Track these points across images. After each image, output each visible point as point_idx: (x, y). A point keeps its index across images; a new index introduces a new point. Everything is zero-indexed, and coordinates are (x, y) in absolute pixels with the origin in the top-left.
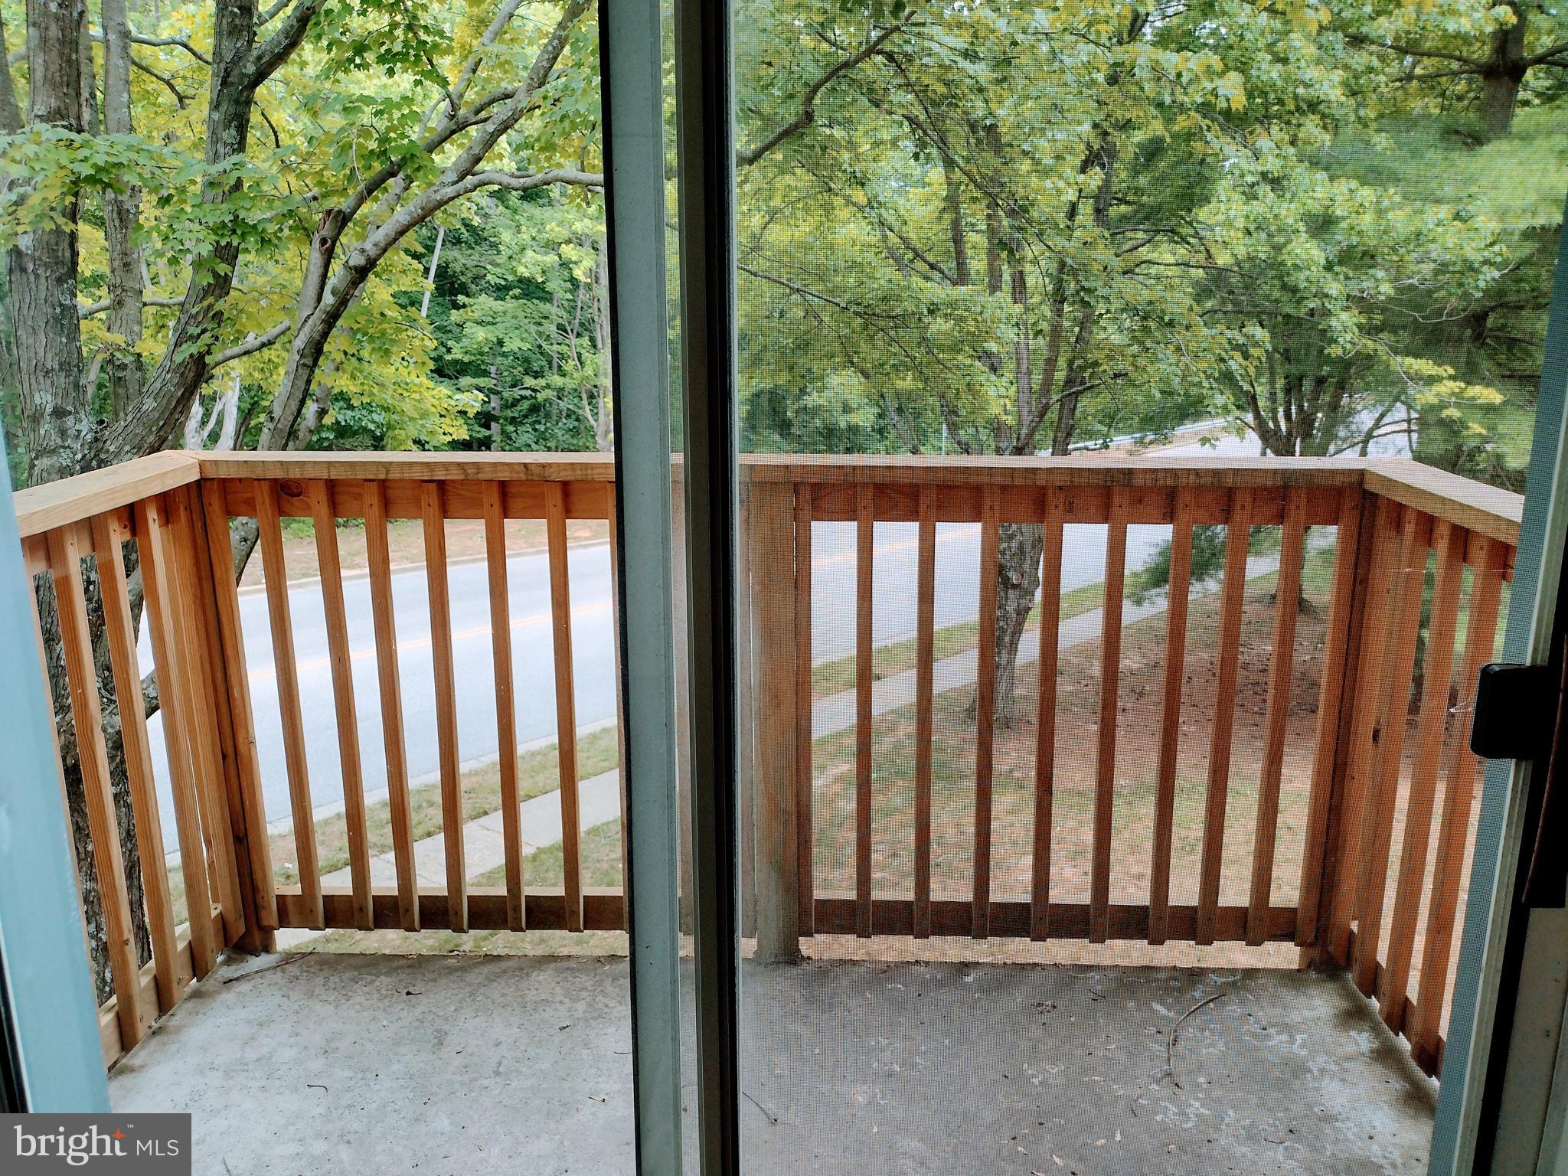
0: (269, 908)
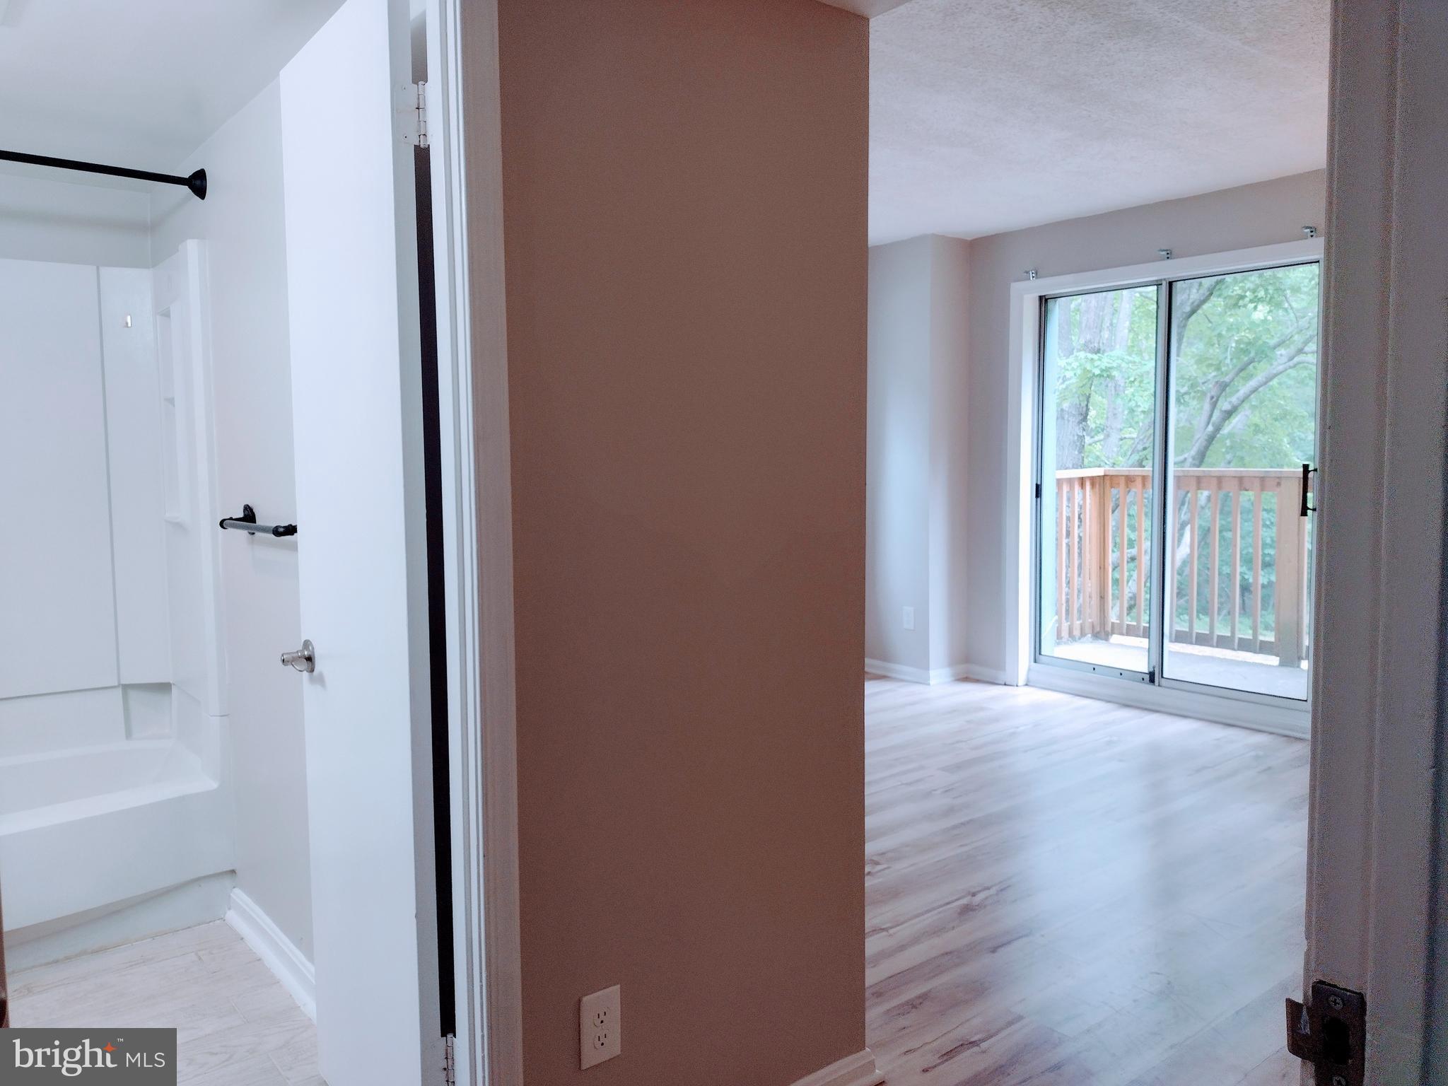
0: (1108, 625)
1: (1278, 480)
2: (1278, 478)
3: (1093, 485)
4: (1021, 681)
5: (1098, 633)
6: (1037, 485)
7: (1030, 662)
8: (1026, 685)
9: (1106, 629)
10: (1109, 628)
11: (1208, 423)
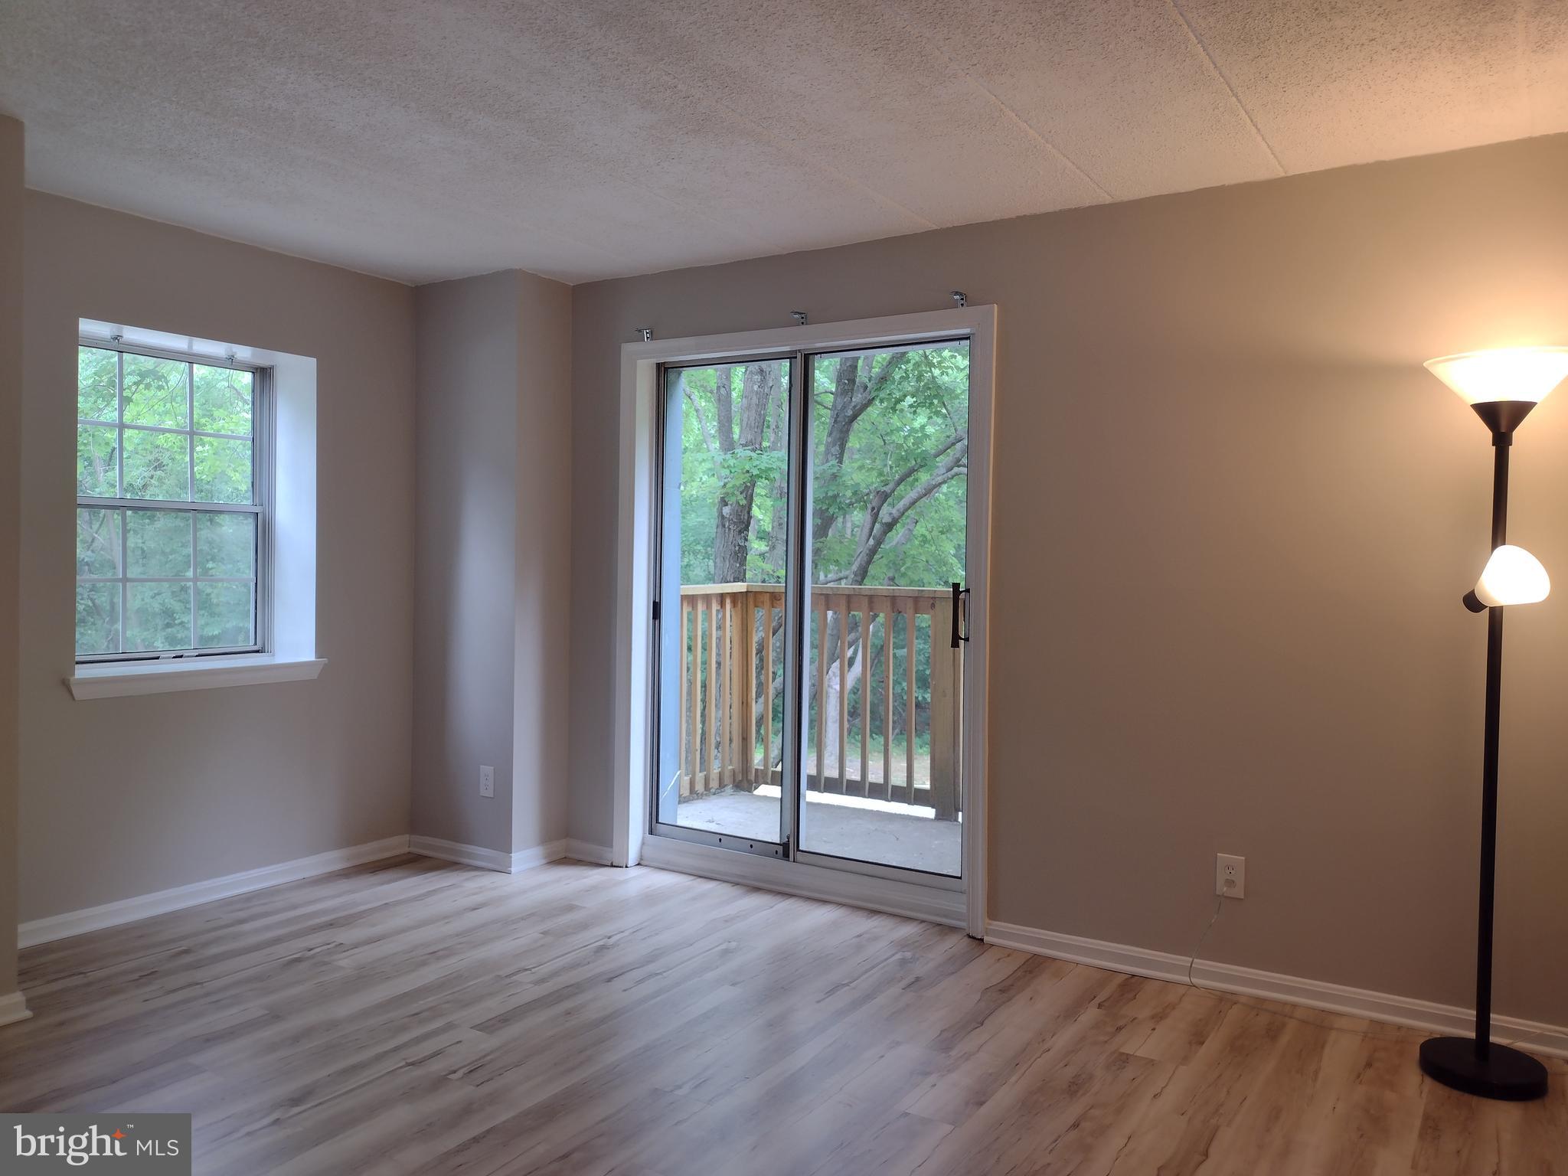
0: (751, 772)
1: (932, 601)
2: (932, 598)
3: (734, 603)
4: (632, 861)
5: (741, 781)
6: (654, 602)
7: (644, 833)
8: (638, 864)
9: (749, 778)
10: (752, 777)
11: (870, 535)
